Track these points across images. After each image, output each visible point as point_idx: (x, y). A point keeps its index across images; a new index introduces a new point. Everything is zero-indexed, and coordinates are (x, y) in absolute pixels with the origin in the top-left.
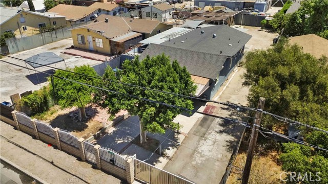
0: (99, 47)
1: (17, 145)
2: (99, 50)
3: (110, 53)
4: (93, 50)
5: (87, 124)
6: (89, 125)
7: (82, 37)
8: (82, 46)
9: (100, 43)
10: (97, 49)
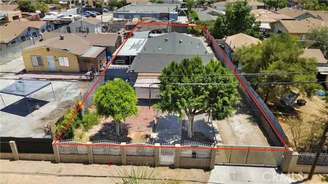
0: (64, 67)
1: (74, 176)
2: (64, 70)
3: (78, 71)
4: (55, 70)
5: (128, 136)
6: (131, 137)
7: (39, 59)
8: (40, 68)
9: (64, 62)
10: (61, 68)
